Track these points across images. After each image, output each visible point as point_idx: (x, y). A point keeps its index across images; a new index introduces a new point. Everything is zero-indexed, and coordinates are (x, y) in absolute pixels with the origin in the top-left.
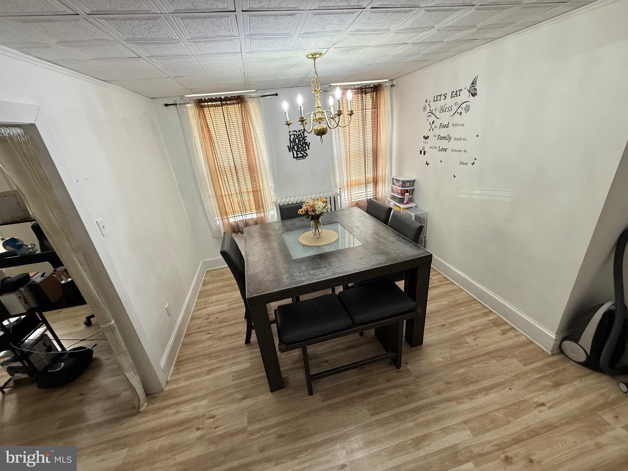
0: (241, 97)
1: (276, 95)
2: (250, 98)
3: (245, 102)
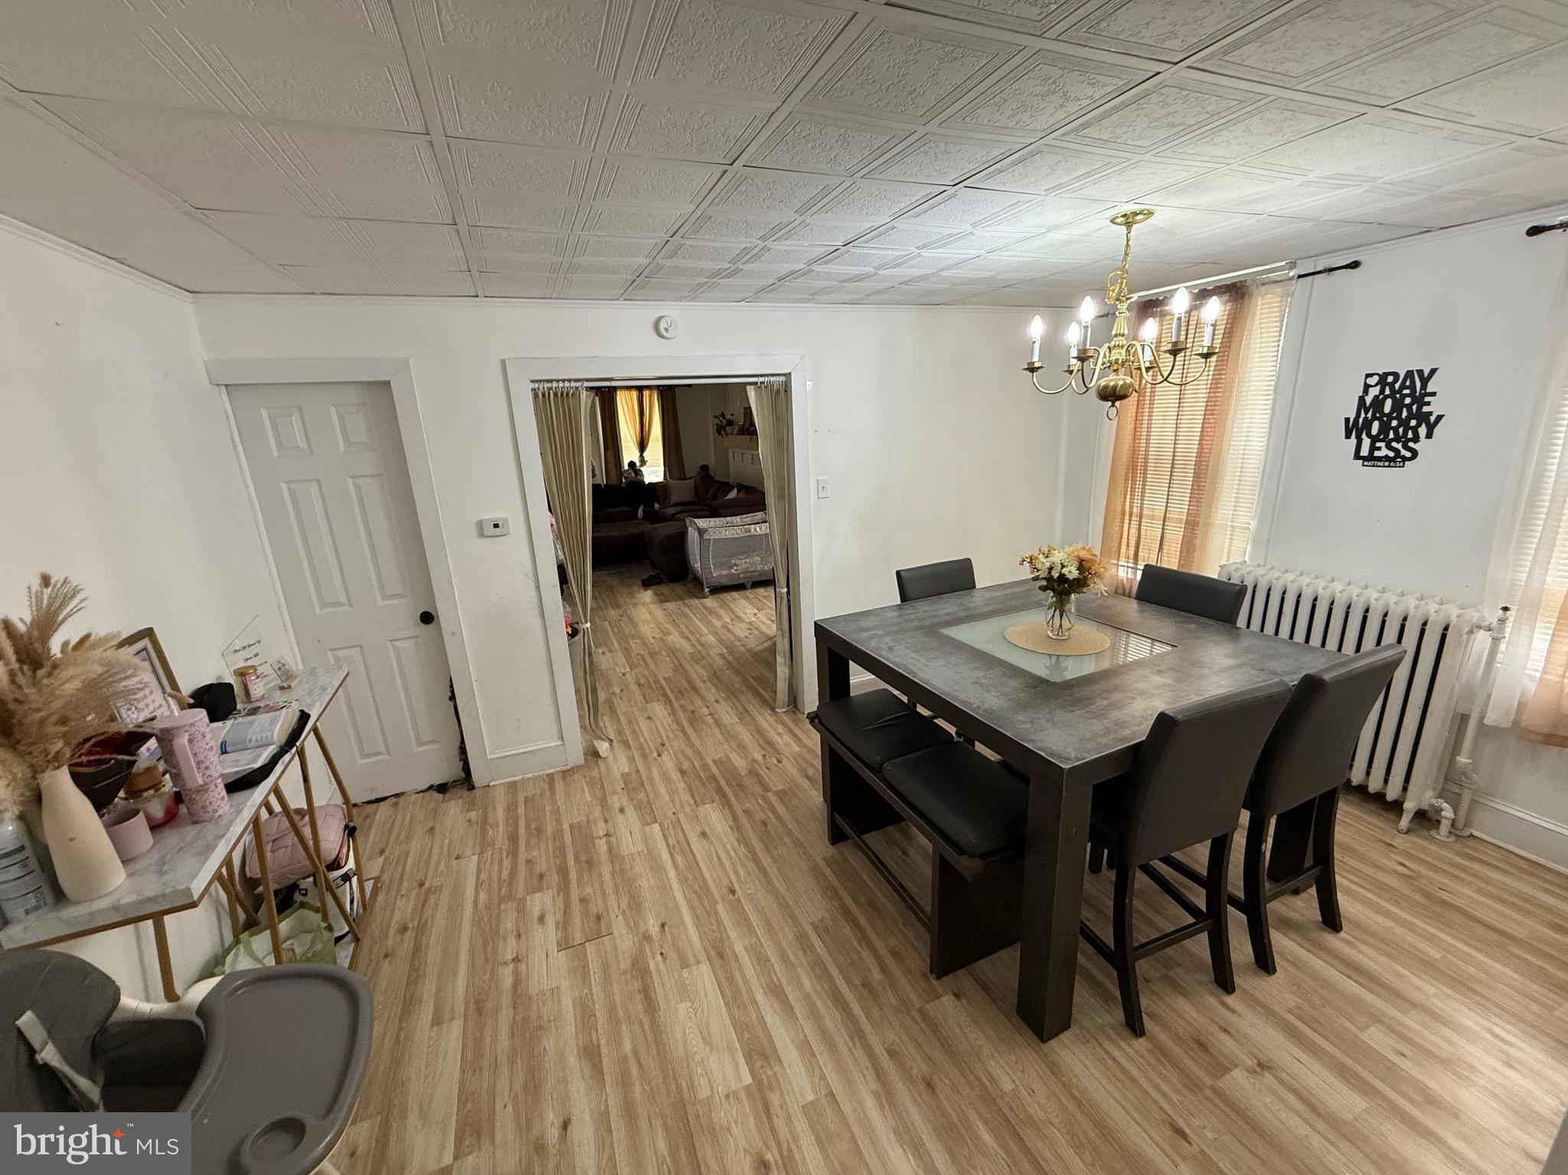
0: (1238, 285)
1: (1355, 265)
2: (1264, 284)
3: (1246, 297)
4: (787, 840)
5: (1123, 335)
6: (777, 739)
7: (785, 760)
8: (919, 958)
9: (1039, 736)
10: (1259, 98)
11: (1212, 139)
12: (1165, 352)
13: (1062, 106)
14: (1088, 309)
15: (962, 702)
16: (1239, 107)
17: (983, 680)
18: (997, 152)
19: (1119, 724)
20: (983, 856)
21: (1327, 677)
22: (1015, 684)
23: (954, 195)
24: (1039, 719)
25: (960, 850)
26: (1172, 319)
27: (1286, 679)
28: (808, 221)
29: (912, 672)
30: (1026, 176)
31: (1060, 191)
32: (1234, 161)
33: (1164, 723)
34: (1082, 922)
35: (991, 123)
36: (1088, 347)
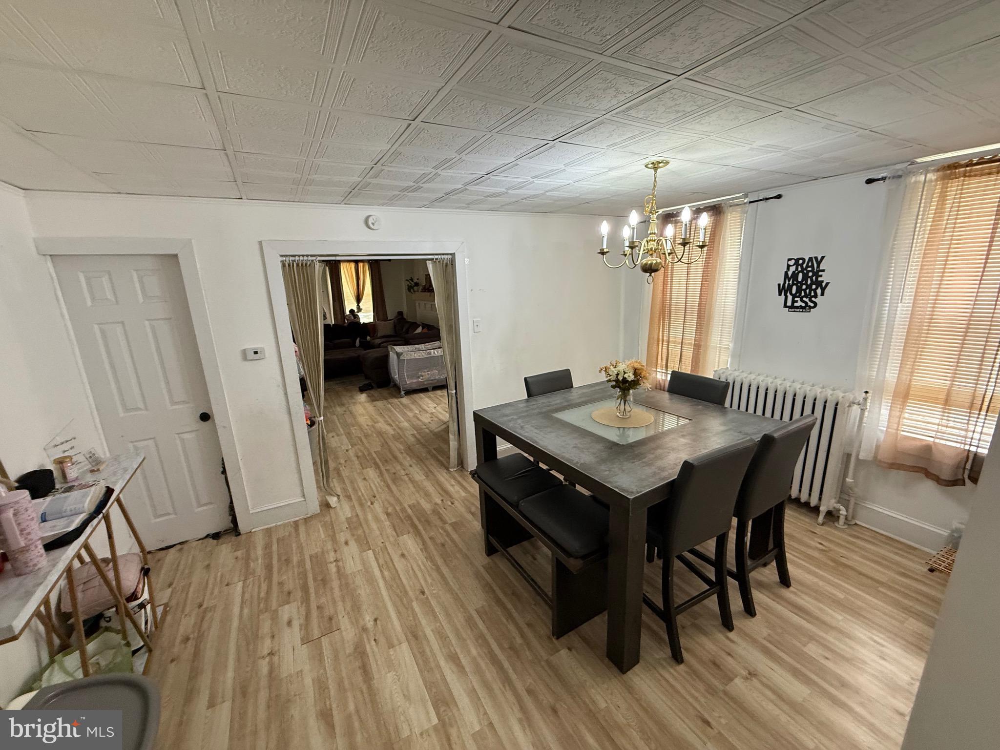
0: (717, 206)
1: (779, 197)
2: (731, 206)
3: (722, 213)
4: (458, 555)
5: (654, 234)
6: (450, 489)
7: (456, 503)
8: (545, 629)
9: (615, 479)
10: (725, 99)
11: (700, 121)
12: (679, 244)
13: (615, 96)
14: (634, 218)
15: (568, 460)
16: (714, 103)
17: (579, 445)
18: (578, 122)
19: (662, 469)
20: (583, 557)
21: (776, 435)
22: (600, 446)
23: (553, 146)
24: (614, 468)
25: (568, 554)
26: (682, 225)
27: (753, 437)
28: (463, 158)
29: (536, 442)
30: (596, 137)
31: (616, 147)
32: (712, 134)
33: (687, 467)
34: (644, 594)
35: (574, 104)
36: (635, 240)
